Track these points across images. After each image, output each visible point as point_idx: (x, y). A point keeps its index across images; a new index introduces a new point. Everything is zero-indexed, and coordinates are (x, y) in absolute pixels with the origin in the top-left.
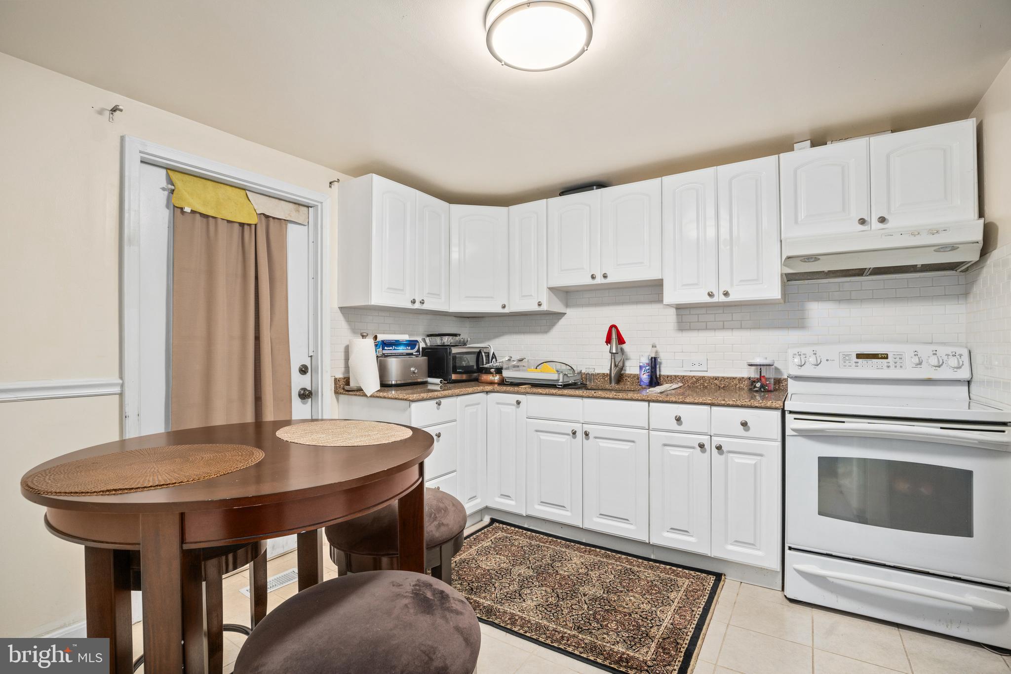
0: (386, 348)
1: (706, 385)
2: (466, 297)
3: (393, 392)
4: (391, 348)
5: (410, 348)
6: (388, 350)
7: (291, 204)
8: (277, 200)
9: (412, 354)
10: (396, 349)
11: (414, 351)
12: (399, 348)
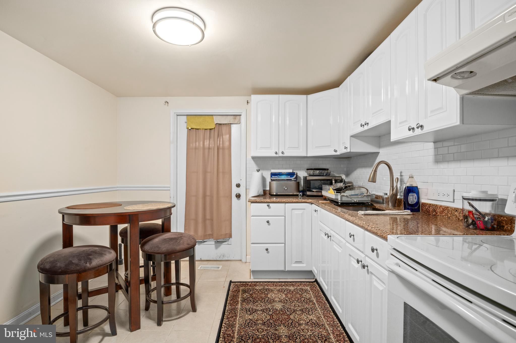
0: (273, 176)
1: (449, 215)
2: (316, 147)
3: (274, 199)
4: (277, 177)
5: (290, 176)
6: (274, 177)
7: (232, 116)
8: (226, 116)
9: (291, 180)
10: (280, 177)
11: (292, 178)
12: (282, 176)
